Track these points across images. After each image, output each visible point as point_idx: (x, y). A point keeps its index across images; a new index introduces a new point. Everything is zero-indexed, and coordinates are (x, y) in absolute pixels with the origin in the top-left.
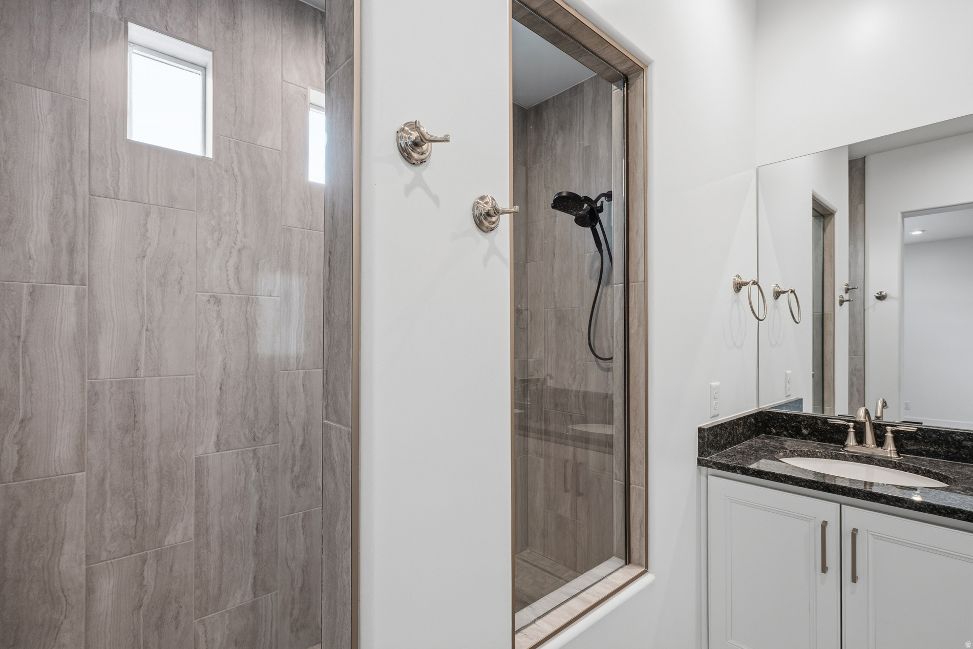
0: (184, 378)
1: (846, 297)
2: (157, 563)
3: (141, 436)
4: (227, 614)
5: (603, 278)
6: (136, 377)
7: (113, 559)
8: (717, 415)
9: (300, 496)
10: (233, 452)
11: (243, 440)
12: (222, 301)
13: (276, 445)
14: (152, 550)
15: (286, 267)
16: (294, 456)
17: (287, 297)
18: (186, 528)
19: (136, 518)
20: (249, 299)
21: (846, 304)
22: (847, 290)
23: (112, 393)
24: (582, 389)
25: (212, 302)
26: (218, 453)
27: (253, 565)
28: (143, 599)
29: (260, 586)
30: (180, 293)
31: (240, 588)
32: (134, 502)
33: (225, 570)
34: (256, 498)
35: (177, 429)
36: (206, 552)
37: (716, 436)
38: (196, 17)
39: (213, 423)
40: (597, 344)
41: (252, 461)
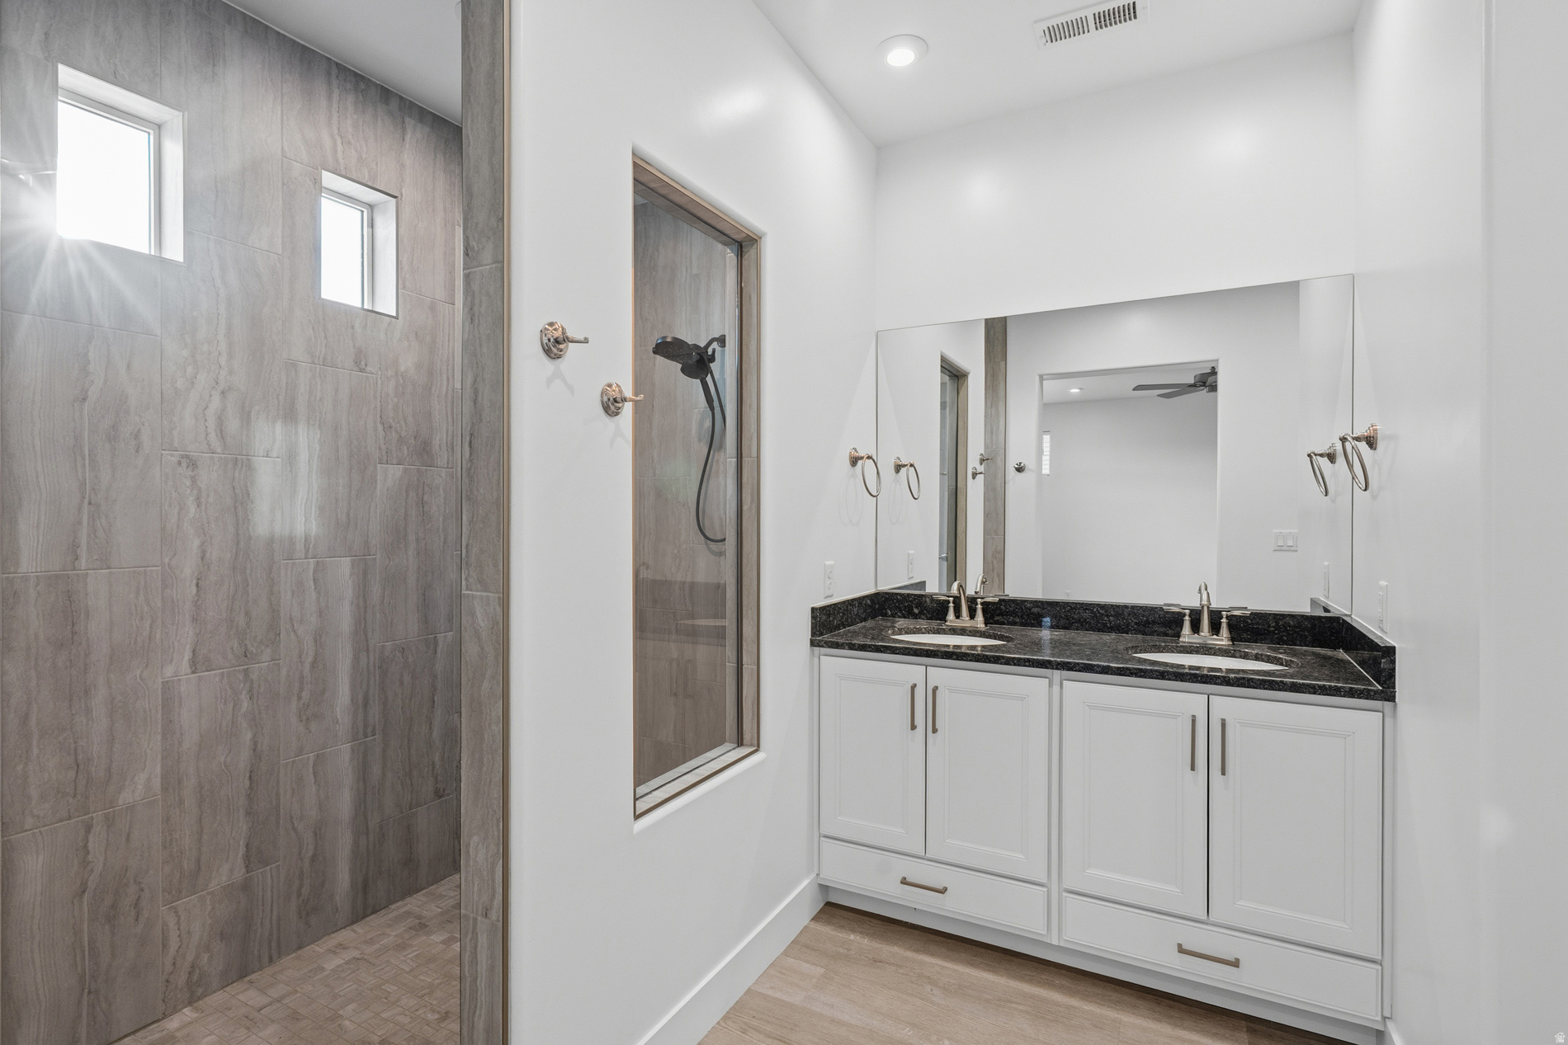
0: (145, 571)
1: (981, 469)
2: (108, 831)
3: (82, 652)
4: (209, 897)
5: (713, 442)
6: (74, 570)
7: (43, 826)
8: (831, 596)
9: (310, 732)
10: (215, 674)
11: (230, 656)
12: (198, 463)
13: (277, 662)
14: (100, 813)
15: (289, 415)
16: (302, 677)
17: (291, 458)
18: (149, 780)
19: (76, 768)
20: (239, 463)
21: (980, 478)
22: (982, 461)
23: (38, 593)
24: (689, 579)
25: (184, 465)
26: (193, 675)
27: (245, 827)
28: (87, 880)
29: (255, 857)
30: (137, 451)
31: (227, 861)
32: (73, 746)
33: (205, 836)
34: (249, 736)
35: (135, 643)
36: (178, 813)
37: (829, 615)
38: (159, 62)
39: (188, 633)
40: (707, 524)
41: (242, 685)
